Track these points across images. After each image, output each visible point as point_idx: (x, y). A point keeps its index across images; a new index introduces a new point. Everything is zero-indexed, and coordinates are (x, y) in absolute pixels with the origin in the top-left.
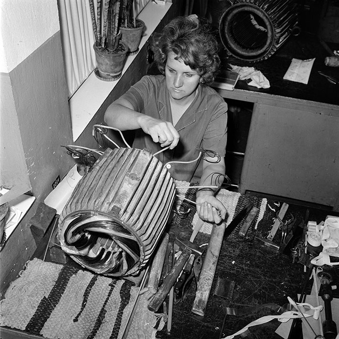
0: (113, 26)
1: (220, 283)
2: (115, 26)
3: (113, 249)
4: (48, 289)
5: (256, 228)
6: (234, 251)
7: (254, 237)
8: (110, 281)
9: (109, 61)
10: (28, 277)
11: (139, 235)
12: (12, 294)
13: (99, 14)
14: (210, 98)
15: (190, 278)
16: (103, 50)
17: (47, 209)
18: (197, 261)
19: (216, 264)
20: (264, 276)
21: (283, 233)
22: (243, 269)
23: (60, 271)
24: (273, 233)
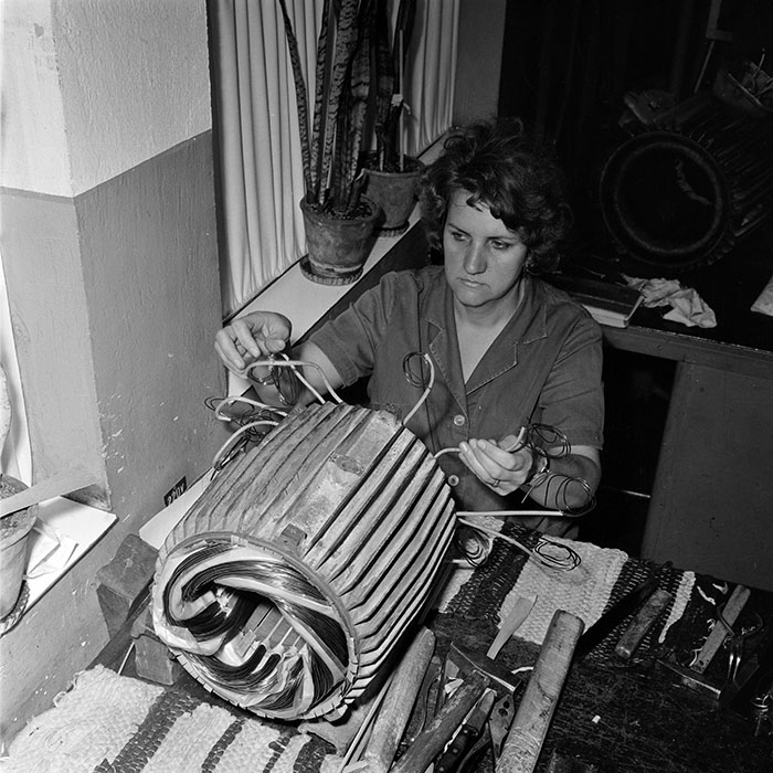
0: (349, 158)
1: (556, 767)
2: (352, 158)
3: (286, 650)
4: (117, 741)
5: (662, 639)
6: (600, 692)
7: (654, 661)
8: (274, 735)
9: (333, 236)
10: (74, 708)
11: (347, 606)
12: (28, 748)
13: (317, 128)
14: (555, 312)
15: (478, 746)
16: (321, 210)
17: (144, 549)
18: (502, 707)
19: (548, 718)
20: (675, 760)
21: (732, 658)
22: (620, 738)
23: (154, 702)
24: (705, 654)
